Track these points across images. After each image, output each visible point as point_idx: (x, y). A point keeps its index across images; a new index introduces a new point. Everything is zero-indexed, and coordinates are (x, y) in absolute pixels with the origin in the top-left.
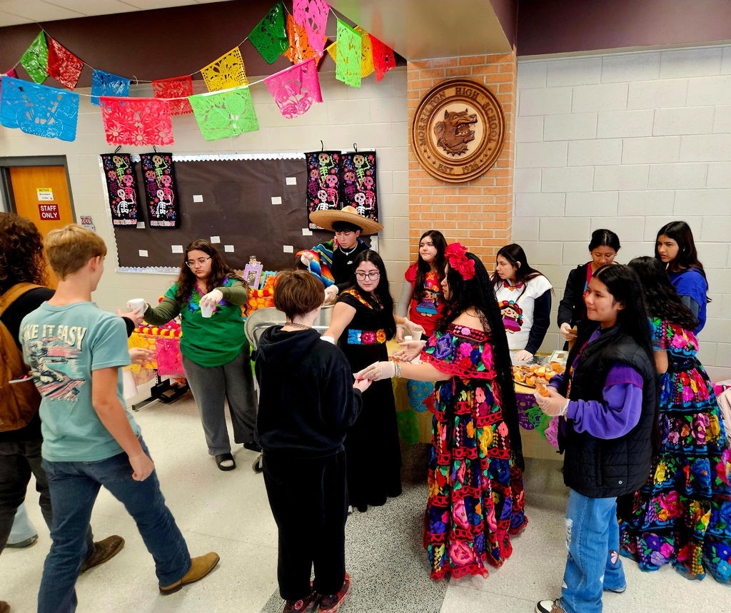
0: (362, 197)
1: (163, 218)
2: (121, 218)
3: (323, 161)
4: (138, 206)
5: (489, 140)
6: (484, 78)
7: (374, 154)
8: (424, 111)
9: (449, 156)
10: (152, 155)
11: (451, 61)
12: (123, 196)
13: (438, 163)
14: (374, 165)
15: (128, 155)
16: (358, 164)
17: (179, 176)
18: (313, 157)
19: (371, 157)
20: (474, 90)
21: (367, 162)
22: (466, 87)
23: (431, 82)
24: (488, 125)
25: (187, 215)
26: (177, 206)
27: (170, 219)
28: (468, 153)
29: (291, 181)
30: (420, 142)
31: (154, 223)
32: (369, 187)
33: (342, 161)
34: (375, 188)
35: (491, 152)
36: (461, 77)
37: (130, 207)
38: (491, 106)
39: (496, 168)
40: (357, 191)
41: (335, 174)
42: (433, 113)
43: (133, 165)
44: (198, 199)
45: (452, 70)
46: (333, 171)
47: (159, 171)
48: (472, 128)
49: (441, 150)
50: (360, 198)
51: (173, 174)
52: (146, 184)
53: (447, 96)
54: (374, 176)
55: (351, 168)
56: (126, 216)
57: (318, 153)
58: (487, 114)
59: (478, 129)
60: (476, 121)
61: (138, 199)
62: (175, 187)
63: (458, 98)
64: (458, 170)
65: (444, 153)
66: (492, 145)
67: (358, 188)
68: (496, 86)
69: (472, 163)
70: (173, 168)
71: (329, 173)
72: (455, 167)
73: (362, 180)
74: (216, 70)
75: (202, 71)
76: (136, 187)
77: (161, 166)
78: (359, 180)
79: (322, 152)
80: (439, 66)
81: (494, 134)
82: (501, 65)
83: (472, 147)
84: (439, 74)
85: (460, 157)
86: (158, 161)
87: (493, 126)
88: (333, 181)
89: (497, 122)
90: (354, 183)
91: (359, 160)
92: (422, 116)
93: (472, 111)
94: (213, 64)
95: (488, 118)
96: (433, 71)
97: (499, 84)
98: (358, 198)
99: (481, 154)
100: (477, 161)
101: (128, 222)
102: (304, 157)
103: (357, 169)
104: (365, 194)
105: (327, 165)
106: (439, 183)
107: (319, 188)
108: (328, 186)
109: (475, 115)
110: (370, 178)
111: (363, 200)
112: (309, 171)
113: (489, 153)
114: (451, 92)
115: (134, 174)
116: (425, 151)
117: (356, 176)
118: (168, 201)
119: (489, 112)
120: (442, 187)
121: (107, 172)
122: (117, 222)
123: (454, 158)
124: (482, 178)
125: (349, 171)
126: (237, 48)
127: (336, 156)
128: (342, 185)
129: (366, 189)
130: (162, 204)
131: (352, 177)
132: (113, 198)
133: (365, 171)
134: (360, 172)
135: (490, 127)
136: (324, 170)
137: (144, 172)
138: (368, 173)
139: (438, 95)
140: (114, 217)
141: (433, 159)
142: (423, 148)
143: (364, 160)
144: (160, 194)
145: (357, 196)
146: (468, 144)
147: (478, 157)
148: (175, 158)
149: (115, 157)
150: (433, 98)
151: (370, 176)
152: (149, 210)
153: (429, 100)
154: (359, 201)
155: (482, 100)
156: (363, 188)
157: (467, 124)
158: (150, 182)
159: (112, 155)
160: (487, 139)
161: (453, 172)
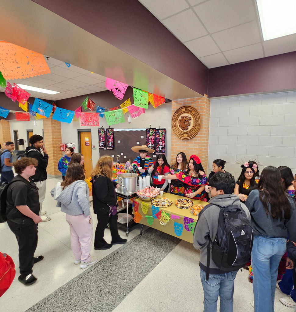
1: (110, 147)
2: (101, 146)
3: (151, 131)
4: (105, 143)
5: (196, 126)
6: (195, 105)
7: (165, 129)
8: (175, 116)
9: (183, 131)
10: (109, 129)
11: (185, 100)
12: (102, 140)
13: (179, 133)
14: (165, 133)
15: (104, 129)
16: (160, 132)
17: (115, 135)
18: (148, 130)
19: (164, 130)
20: (191, 109)
22: (188, 108)
23: (179, 107)
24: (195, 121)
25: (116, 146)
26: (114, 144)
27: (111, 147)
28: (189, 130)
29: (142, 137)
30: (174, 126)
31: (108, 148)
32: (163, 140)
33: (156, 131)
34: (165, 140)
35: (196, 129)
36: (188, 105)
37: (103, 143)
38: (196, 114)
39: (198, 135)
40: (160, 141)
42: (178, 117)
43: (105, 131)
44: (119, 142)
45: (185, 103)
46: (153, 135)
47: (110, 133)
48: (190, 121)
49: (180, 128)
51: (113, 134)
52: (107, 137)
53: (182, 111)
54: (165, 136)
55: (158, 134)
56: (102, 146)
57: (149, 129)
58: (195, 117)
59: (192, 122)
60: (191, 119)
61: (105, 141)
62: (114, 139)
63: (186, 111)
64: (186, 135)
65: (181, 130)
66: (196, 127)
68: (198, 108)
69: (190, 133)
70: (114, 133)
71: (152, 135)
74: (124, 105)
75: (121, 105)
76: (105, 138)
77: (111, 132)
78: (161, 137)
79: (150, 129)
80: (181, 102)
81: (197, 124)
82: (200, 101)
83: (190, 128)
84: (181, 104)
85: (186, 131)
86: (110, 131)
87: (197, 121)
88: (153, 137)
89: (198, 120)
90: (159, 138)
93: (190, 116)
94: (123, 104)
95: (195, 118)
96: (179, 103)
97: (199, 107)
99: (193, 130)
100: (192, 132)
101: (103, 147)
102: (146, 130)
103: (160, 134)
104: (162, 142)
105: (152, 132)
106: (180, 139)
107: (149, 140)
108: (151, 139)
109: (191, 117)
110: (163, 137)
112: (147, 134)
113: (195, 130)
114: (184, 110)
115: (105, 134)
116: (176, 129)
118: (111, 142)
119: (195, 116)
120: (181, 141)
121: (99, 133)
122: (100, 147)
123: (184, 131)
124: (194, 138)
126: (129, 99)
127: (154, 130)
128: (156, 139)
129: (162, 140)
130: (110, 143)
132: (100, 140)
133: (162, 135)
135: (196, 121)
136: (151, 134)
137: (107, 133)
138: (163, 135)
139: (180, 111)
140: (99, 146)
141: (178, 131)
142: (175, 128)
143: (162, 131)
144: (110, 140)
145: (160, 142)
146: (189, 127)
147: (192, 131)
148: (114, 130)
149: (101, 129)
150: (178, 112)
152: (107, 144)
153: (177, 112)
155: (193, 112)
157: (188, 120)
158: (108, 136)
159: (100, 129)
160: (195, 125)
161: (184, 136)
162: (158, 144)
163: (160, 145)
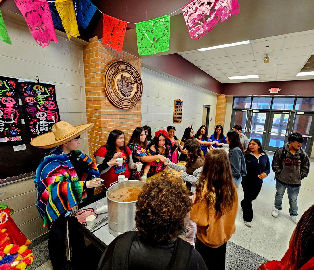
0: (43, 115)
7: (53, 86)
8: (111, 71)
9: (123, 97)
13: (117, 99)
14: (53, 94)
16: (38, 92)
19: (50, 88)
21: (47, 91)
22: (129, 67)
24: (137, 86)
32: (51, 108)
34: (57, 109)
38: (138, 78)
40: (39, 111)
41: (11, 97)
42: (115, 74)
48: (133, 85)
50: (42, 115)
53: (121, 68)
54: (55, 100)
55: (31, 94)
60: (134, 83)
63: (126, 70)
65: (121, 95)
66: (138, 94)
67: (39, 108)
69: (131, 101)
72: (125, 102)
73: (42, 103)
78: (40, 103)
81: (139, 90)
83: (133, 94)
84: (114, 55)
87: (139, 87)
90: (35, 105)
91: (39, 88)
92: (110, 74)
95: (137, 83)
96: (111, 52)
98: (40, 116)
99: (134, 98)
103: (37, 95)
104: (46, 113)
110: (52, 103)
111: (44, 117)
114: (123, 67)
116: (112, 92)
117: (36, 100)
119: (137, 80)
123: (125, 98)
125: (29, 96)
129: (47, 109)
131: (33, 101)
133: (45, 97)
134: (40, 97)
138: (48, 99)
139: (117, 66)
141: (115, 96)
143: (44, 90)
145: (38, 114)
146: (131, 92)
150: (115, 66)
151: (52, 101)
154: (41, 118)
155: (135, 74)
156: (44, 109)
160: (137, 92)
161: (123, 104)
162: (36, 117)
163: (39, 120)
